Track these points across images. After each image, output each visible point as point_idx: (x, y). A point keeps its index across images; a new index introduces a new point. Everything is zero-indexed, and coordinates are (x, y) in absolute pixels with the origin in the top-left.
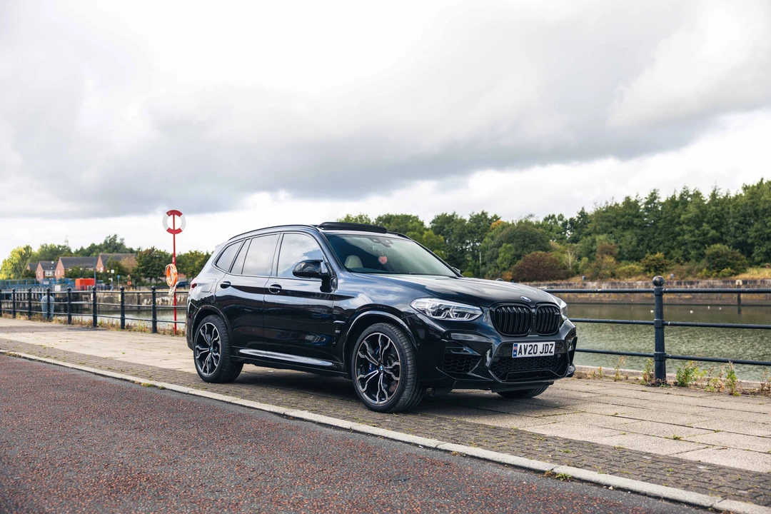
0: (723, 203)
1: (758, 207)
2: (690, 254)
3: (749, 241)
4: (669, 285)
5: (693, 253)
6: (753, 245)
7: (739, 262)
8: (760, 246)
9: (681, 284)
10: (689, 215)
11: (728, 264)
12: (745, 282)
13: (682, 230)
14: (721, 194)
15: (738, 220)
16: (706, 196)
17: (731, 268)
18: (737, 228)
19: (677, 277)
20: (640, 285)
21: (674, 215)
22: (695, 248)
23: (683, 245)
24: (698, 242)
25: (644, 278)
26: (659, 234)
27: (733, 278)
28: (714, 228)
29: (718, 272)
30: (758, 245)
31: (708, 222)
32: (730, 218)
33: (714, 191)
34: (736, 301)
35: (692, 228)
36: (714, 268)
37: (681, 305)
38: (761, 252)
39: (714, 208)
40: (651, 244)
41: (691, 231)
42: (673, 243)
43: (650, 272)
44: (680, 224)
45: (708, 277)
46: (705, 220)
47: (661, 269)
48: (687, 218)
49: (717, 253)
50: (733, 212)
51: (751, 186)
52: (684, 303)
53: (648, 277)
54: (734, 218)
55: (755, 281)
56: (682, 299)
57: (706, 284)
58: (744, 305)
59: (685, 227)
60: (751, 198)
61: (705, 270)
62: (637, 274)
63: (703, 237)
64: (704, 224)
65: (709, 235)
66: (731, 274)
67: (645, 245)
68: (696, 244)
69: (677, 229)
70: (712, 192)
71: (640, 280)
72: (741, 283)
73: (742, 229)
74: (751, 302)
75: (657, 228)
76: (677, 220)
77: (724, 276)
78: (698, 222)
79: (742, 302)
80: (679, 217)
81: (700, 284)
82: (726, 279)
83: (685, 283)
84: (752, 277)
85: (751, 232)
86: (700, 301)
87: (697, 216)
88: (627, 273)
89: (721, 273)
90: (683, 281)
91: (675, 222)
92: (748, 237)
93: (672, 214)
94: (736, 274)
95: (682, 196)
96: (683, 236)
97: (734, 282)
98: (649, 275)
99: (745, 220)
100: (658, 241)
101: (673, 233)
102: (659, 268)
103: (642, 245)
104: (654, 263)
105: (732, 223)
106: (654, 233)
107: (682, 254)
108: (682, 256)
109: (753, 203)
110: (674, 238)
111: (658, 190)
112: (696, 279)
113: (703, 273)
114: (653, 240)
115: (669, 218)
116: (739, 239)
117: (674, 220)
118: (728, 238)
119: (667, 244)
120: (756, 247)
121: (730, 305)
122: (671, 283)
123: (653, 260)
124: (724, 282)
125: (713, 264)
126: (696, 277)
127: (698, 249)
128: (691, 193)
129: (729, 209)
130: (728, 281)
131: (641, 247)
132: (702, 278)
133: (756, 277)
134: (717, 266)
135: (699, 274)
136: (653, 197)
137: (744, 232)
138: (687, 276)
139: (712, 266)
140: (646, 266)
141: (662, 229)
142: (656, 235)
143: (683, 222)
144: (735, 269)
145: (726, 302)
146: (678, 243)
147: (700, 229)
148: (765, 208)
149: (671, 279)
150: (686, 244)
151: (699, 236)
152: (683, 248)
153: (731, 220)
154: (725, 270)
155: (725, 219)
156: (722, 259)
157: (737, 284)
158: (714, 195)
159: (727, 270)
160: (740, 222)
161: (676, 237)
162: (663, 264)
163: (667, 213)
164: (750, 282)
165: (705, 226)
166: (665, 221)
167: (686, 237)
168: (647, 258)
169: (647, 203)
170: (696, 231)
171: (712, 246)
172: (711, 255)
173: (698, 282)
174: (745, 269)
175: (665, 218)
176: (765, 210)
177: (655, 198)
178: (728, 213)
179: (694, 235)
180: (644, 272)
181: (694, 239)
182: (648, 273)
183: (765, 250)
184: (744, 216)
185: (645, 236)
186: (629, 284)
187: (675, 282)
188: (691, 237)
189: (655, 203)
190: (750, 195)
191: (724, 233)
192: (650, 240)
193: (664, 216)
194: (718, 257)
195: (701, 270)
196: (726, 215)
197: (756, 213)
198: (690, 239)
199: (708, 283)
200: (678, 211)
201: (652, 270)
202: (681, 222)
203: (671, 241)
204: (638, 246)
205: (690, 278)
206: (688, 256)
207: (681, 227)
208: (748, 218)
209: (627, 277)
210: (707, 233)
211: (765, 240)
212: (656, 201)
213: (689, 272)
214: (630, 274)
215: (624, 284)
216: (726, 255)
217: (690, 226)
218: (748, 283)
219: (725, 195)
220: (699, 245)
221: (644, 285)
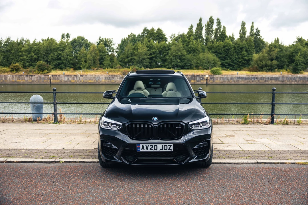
0: (39, 44)
1: (51, 48)
2: (26, 64)
3: (49, 60)
4: (22, 76)
5: (27, 64)
6: (50, 62)
7: (49, 68)
8: (53, 62)
9: (27, 76)
10: (26, 49)
11: (46, 69)
12: (52, 76)
13: (22, 54)
14: (37, 41)
15: (45, 52)
16: (31, 42)
17: (47, 70)
18: (44, 55)
19: (26, 73)
20: (9, 76)
21: (18, 48)
22: (27, 62)
23: (23, 60)
24: (29, 59)
25: (11, 73)
26: (12, 55)
27: (48, 74)
28: (35, 54)
29: (42, 72)
30: (52, 62)
31: (33, 52)
32: (42, 51)
33: (35, 40)
34: (49, 83)
35: (26, 54)
36: (40, 70)
37: (28, 84)
38: (53, 65)
39: (35, 46)
40: (8, 59)
41: (26, 55)
42: (18, 59)
43: (14, 71)
44: (21, 52)
45: (39, 73)
46: (32, 51)
47: (18, 70)
48: (25, 50)
49: (41, 64)
50: (43, 49)
51: (45, 39)
52: (29, 83)
53: (13, 73)
54: (43, 51)
55: (56, 75)
56: (28, 82)
57: (38, 76)
58: (52, 84)
59: (24, 53)
60: (49, 44)
61: (37, 71)
62: (7, 72)
63: (31, 58)
64: (32, 53)
65: (34, 57)
66: (47, 73)
67: (6, 60)
68: (28, 60)
69: (20, 54)
70: (34, 40)
71: (9, 74)
72: (51, 76)
73: (46, 56)
74: (55, 83)
75: (11, 53)
76: (20, 50)
77: (44, 73)
78: (29, 51)
79: (52, 83)
80: (21, 49)
81: (35, 76)
82: (45, 74)
83: (29, 76)
84: (55, 74)
85: (50, 57)
86: (35, 83)
87: (28, 49)
88: (3, 71)
89: (43, 72)
90: (28, 75)
91: (19, 51)
92: (48, 58)
93: (18, 47)
94: (49, 73)
95: (21, 41)
96: (23, 56)
97: (48, 76)
98: (13, 72)
99: (47, 52)
100: (11, 58)
101: (18, 56)
102: (17, 70)
103: (5, 59)
104: (15, 67)
105: (43, 53)
106: (10, 55)
107: (22, 64)
108: (23, 65)
109: (50, 46)
110: (19, 58)
111: (10, 37)
112: (33, 74)
113: (36, 72)
114: (9, 58)
115: (17, 49)
116: (45, 59)
117: (18, 50)
118: (41, 59)
119: (15, 59)
120: (51, 63)
121: (47, 84)
122: (23, 76)
123: (15, 66)
124: (45, 75)
125: (40, 68)
126: (33, 73)
127: (29, 62)
128: (25, 40)
129: (41, 47)
130: (46, 75)
131: (5, 60)
132: (36, 74)
133: (56, 74)
134: (42, 69)
135: (35, 72)
136: (8, 40)
137: (47, 57)
138: (30, 73)
139: (40, 69)
140: (12, 69)
141: (14, 53)
142: (11, 55)
143: (23, 51)
144: (48, 71)
145: (46, 83)
146: (21, 59)
147: (30, 54)
148: (55, 48)
149: (23, 74)
150: (24, 60)
151: (30, 57)
152: (23, 61)
153: (42, 52)
154: (45, 71)
155: (40, 51)
156: (43, 67)
157: (50, 76)
158: (34, 42)
159: (46, 71)
160: (45, 53)
161: (19, 57)
162: (19, 68)
163: (15, 47)
164: (55, 76)
165: (32, 54)
166: (14, 50)
167: (24, 57)
168: (12, 65)
169: (6, 42)
170: (29, 55)
171: (39, 62)
172: (39, 65)
173: (34, 76)
174: (51, 71)
175: (15, 49)
176: (54, 49)
177: (9, 40)
178: (41, 49)
179: (27, 57)
180: (11, 71)
181: (27, 58)
182: (13, 71)
183: (54, 64)
184: (47, 50)
185: (6, 56)
186: (4, 76)
187: (25, 75)
188: (26, 57)
189: (9, 42)
190: (48, 43)
191: (39, 57)
192: (8, 58)
193: (14, 48)
194: (42, 66)
195: (35, 71)
196: (40, 50)
197: (51, 49)
198: (26, 58)
199: (39, 76)
200: (20, 46)
201: (14, 70)
202: (22, 51)
203: (17, 59)
204: (3, 60)
205: (31, 74)
206: (25, 65)
207: (22, 53)
208: (48, 52)
209: (3, 73)
210: (33, 56)
211: (54, 60)
212: (10, 42)
213: (31, 71)
214: (4, 72)
215: (2, 76)
216: (45, 65)
217: (26, 53)
218: (54, 76)
219: (38, 42)
220: (29, 61)
221: (11, 76)
